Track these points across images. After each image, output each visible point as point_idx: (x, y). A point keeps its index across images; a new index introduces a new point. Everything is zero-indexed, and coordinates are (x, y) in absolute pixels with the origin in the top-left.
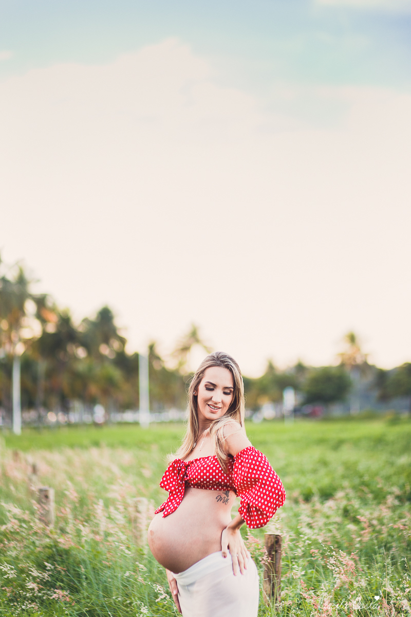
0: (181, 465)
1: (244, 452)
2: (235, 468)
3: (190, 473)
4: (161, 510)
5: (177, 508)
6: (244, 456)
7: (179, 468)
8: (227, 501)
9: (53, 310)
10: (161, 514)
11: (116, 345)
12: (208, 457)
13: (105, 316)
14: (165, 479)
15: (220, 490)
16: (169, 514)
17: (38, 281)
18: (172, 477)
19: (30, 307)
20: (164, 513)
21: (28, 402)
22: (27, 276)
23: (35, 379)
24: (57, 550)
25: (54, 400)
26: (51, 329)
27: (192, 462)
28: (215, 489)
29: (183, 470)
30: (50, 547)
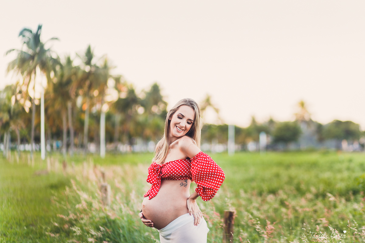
0: (158, 167)
1: (198, 156)
2: (192, 166)
3: (163, 171)
4: (148, 195)
5: (157, 193)
6: (198, 158)
7: (157, 169)
8: (186, 185)
9: (124, 85)
10: (148, 198)
11: (162, 106)
12: (175, 161)
13: (156, 89)
14: (149, 177)
15: (182, 180)
16: (152, 197)
17: (115, 67)
18: (154, 175)
19: (111, 83)
20: (149, 197)
21: (110, 138)
22: (109, 64)
23: (113, 125)
24: (108, 220)
25: (125, 138)
26: (124, 95)
27: (165, 165)
28: (179, 180)
29: (160, 170)
30: (104, 218)
